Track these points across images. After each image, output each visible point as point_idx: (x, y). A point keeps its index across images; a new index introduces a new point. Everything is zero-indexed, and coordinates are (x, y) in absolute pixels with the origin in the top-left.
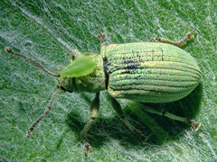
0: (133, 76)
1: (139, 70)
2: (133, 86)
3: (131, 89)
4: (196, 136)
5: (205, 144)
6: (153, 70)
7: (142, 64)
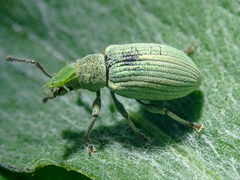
0: (131, 67)
1: (138, 62)
2: (133, 77)
3: (130, 80)
4: (198, 138)
5: (208, 145)
6: (151, 62)
7: (140, 57)
